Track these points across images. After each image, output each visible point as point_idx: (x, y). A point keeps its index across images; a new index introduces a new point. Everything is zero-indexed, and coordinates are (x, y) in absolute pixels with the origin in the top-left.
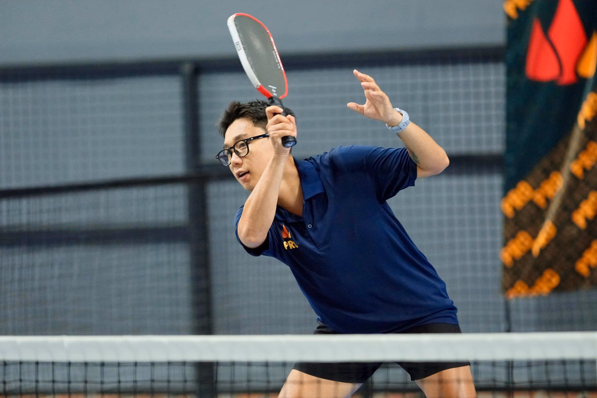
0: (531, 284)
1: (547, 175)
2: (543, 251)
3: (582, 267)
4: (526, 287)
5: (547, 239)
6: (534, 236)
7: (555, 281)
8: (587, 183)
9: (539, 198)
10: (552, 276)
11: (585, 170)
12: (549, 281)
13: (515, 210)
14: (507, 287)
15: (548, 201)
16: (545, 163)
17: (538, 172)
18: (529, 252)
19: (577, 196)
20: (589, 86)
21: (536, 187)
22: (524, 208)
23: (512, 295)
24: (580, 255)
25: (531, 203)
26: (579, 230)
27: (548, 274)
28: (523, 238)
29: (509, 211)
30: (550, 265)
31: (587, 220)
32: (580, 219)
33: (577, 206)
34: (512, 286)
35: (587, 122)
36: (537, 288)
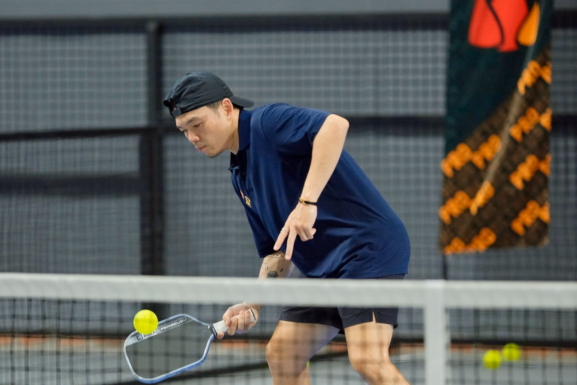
0: (468, 242)
1: (486, 137)
2: (480, 209)
3: (518, 227)
4: (462, 244)
5: (485, 199)
6: (472, 196)
7: (492, 239)
8: (525, 147)
9: (478, 160)
10: (489, 235)
11: (523, 134)
12: (486, 239)
13: (454, 169)
14: (444, 244)
15: (487, 162)
16: (485, 126)
17: (477, 135)
18: (467, 210)
19: (515, 159)
20: (530, 54)
21: (475, 149)
22: (463, 168)
23: (449, 251)
24: (516, 215)
25: (470, 163)
26: (517, 191)
27: (485, 232)
28: (461, 197)
29: (449, 171)
30: (486, 225)
31: (524, 181)
32: (517, 181)
33: (515, 168)
34: (449, 243)
35: (527, 88)
36: (473, 246)
